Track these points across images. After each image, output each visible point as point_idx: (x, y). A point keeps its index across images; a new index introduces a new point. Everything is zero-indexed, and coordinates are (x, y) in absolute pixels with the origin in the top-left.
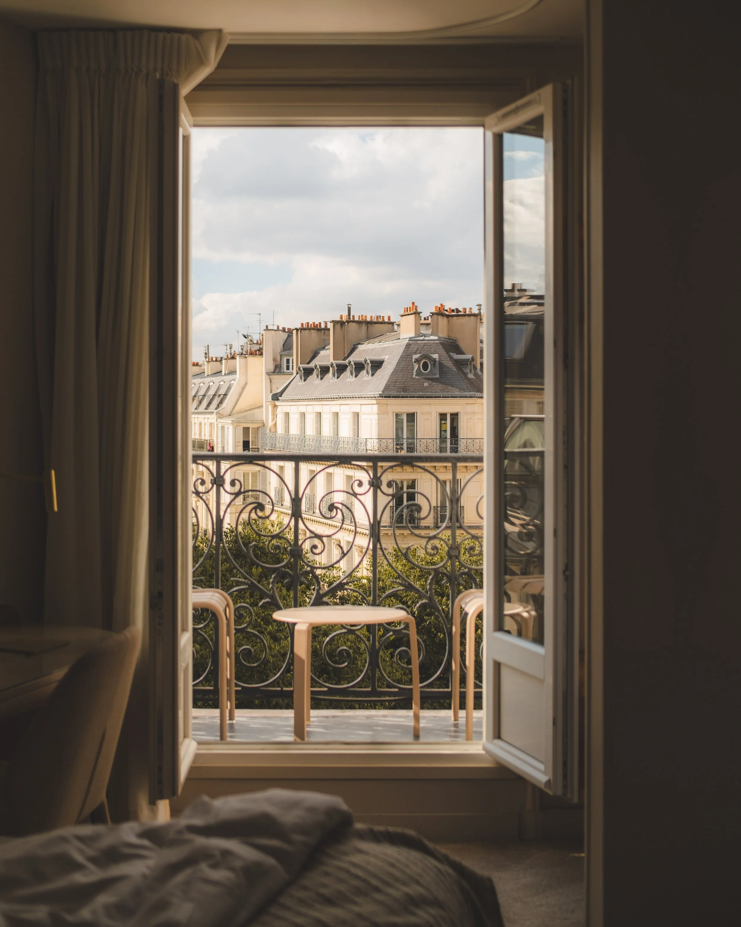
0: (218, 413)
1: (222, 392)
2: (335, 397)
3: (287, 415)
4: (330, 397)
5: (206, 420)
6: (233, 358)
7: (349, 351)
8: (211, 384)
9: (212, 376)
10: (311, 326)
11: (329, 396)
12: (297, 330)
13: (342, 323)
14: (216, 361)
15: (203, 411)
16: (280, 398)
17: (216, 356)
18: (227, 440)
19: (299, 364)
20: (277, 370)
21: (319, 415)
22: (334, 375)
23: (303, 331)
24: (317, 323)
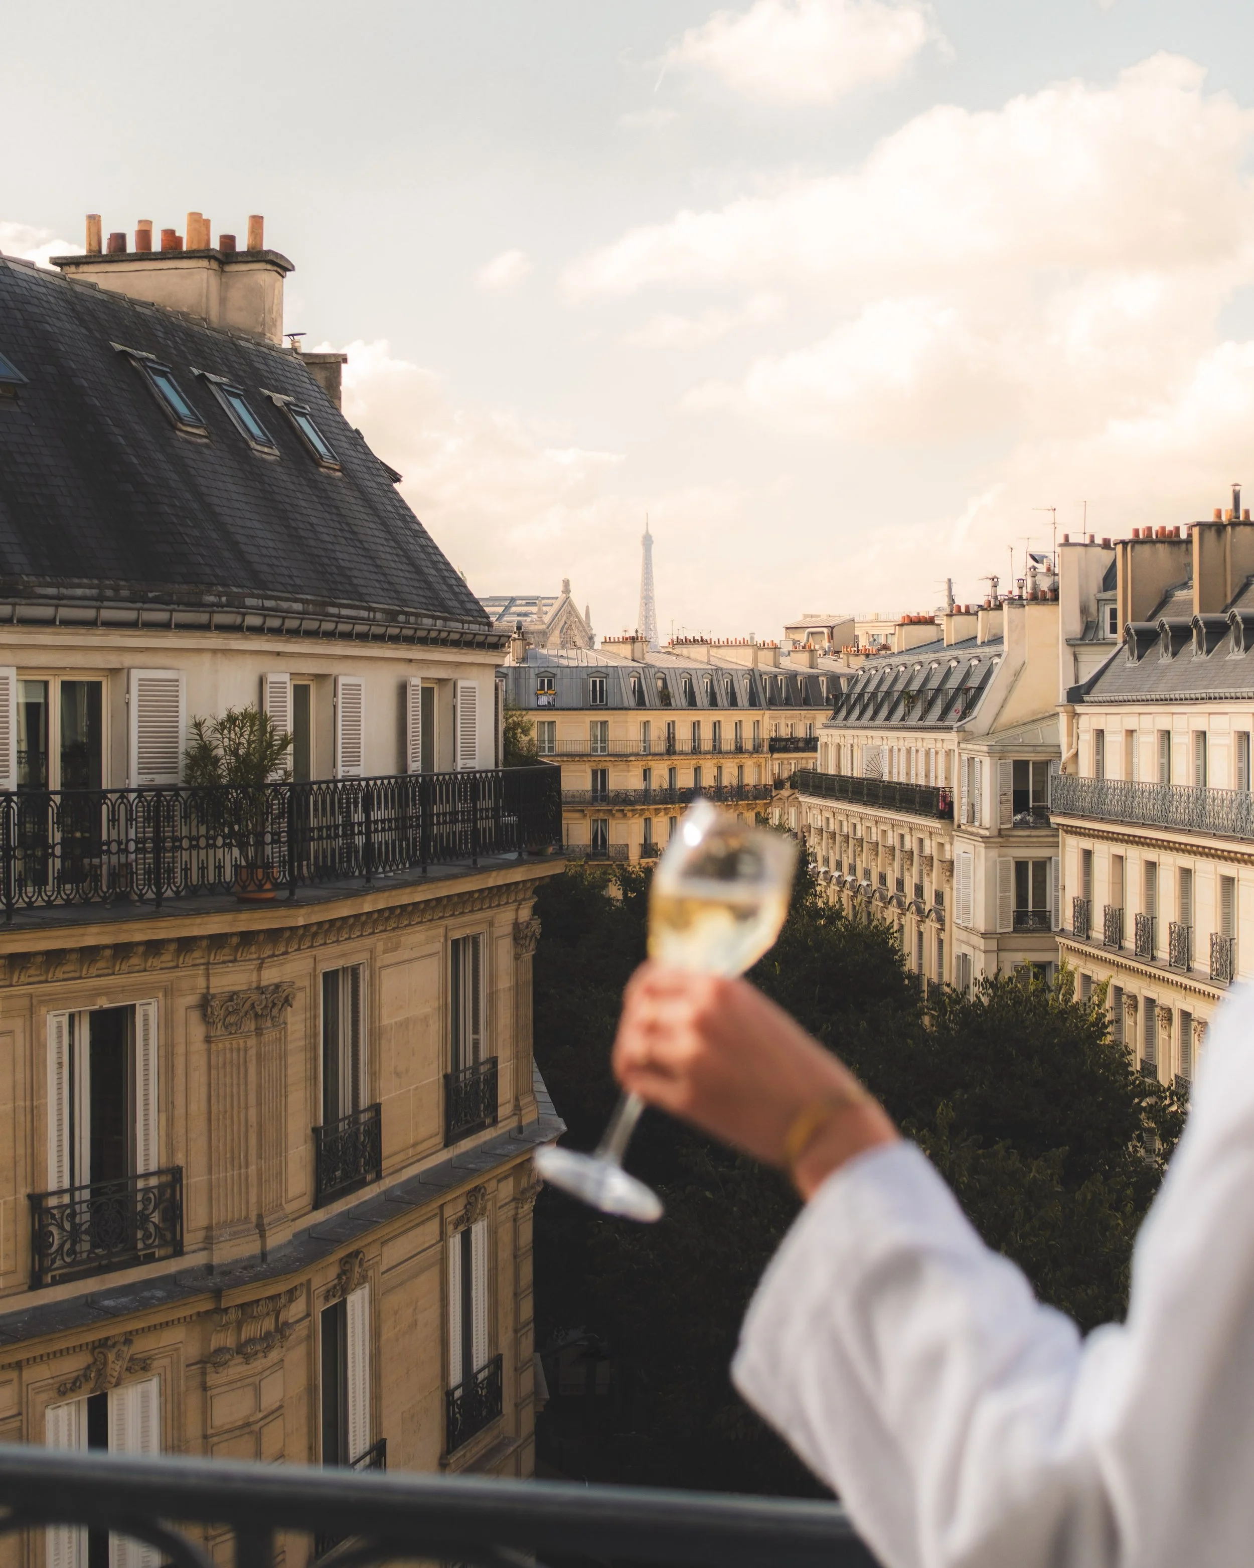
0: (960, 729)
1: (974, 682)
2: (1198, 696)
3: (1100, 734)
4: (1188, 696)
5: (939, 745)
6: (999, 607)
7: (1237, 590)
8: (954, 664)
9: (958, 646)
10: (1157, 536)
11: (1187, 693)
12: (1124, 543)
13: (1218, 528)
14: (968, 612)
15: (933, 723)
16: (1086, 698)
17: (968, 603)
18: (980, 789)
19: (1129, 622)
20: (1091, 635)
21: (1166, 736)
22: (1200, 646)
23: (1138, 547)
24: (1170, 528)
